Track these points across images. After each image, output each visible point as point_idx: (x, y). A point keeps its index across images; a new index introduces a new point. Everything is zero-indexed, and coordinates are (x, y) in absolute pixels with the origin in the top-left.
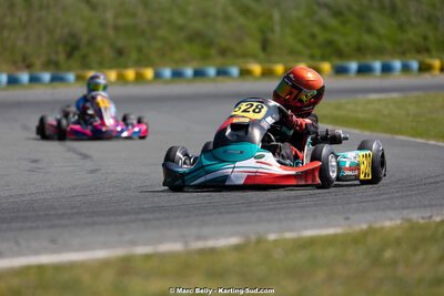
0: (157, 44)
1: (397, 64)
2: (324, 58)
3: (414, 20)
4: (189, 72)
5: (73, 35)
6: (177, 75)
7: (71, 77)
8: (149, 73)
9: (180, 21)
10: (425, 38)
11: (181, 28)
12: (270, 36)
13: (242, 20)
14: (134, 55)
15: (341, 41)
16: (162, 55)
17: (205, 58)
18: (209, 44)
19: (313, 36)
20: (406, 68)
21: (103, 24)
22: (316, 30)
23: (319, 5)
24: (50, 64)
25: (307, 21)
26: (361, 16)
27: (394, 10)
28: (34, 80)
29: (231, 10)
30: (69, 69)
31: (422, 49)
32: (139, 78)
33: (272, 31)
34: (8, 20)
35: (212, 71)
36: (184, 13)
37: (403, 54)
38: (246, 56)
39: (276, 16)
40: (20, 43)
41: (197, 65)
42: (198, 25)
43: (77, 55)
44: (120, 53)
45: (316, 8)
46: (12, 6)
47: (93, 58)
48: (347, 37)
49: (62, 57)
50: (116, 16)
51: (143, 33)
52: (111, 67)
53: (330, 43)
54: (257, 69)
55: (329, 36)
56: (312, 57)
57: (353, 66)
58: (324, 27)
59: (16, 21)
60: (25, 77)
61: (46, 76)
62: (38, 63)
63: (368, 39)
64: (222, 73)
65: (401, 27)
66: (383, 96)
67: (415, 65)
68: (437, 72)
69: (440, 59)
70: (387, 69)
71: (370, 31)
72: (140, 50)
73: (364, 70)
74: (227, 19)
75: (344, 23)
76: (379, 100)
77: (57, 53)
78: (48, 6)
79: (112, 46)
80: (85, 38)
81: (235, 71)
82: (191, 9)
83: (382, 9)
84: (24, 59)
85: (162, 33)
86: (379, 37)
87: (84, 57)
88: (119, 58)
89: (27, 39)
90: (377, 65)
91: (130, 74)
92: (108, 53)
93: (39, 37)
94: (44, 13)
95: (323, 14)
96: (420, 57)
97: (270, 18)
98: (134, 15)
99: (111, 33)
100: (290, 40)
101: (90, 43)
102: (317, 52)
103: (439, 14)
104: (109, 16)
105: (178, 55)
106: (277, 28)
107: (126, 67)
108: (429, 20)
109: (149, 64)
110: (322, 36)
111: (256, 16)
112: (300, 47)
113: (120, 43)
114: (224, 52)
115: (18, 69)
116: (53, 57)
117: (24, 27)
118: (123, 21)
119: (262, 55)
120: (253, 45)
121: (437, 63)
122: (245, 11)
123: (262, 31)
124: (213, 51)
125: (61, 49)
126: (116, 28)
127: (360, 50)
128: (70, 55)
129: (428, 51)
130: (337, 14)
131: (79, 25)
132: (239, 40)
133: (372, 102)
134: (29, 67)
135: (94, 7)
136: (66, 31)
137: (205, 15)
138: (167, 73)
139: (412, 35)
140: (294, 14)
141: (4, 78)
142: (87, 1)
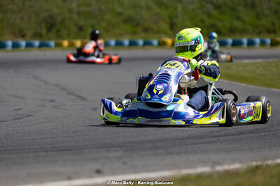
0: (104, 24)
1: (257, 40)
3: (266, 12)
4: (126, 42)
5: (51, 17)
6: (119, 44)
7: (52, 43)
9: (119, 10)
10: (273, 24)
11: (120, 14)
12: (175, 20)
13: (158, 10)
14: (90, 30)
15: (220, 24)
16: (107, 31)
17: (134, 33)
18: (137, 25)
19: (202, 21)
20: (263, 43)
21: (70, 11)
22: (205, 17)
23: (206, 1)
24: (37, 35)
25: (199, 12)
26: (233, 9)
27: (253, 6)
28: (29, 45)
29: (151, 3)
30: (50, 39)
31: (271, 31)
33: (177, 17)
34: (10, 7)
35: (141, 42)
36: (122, 5)
37: (259, 34)
38: (159, 32)
39: (180, 8)
40: (18, 21)
42: (129, 12)
43: (54, 30)
44: (81, 29)
47: (64, 32)
48: (225, 22)
49: (44, 31)
50: (78, 6)
51: (95, 17)
52: (76, 39)
53: (213, 26)
54: (169, 41)
55: (212, 21)
57: (230, 41)
58: (210, 15)
59: (16, 7)
61: (37, 43)
62: (29, 34)
63: (237, 24)
64: (147, 43)
65: (258, 17)
66: (252, 61)
67: (268, 41)
70: (251, 43)
71: (238, 18)
72: (93, 27)
74: (149, 9)
75: (222, 13)
77: (41, 28)
79: (76, 24)
80: (59, 19)
81: (155, 42)
82: (126, 2)
83: (246, 5)
84: (20, 32)
85: (107, 17)
86: (244, 22)
87: (59, 31)
88: (80, 32)
89: (22, 19)
90: (245, 41)
92: (73, 29)
93: (30, 18)
94: (33, 3)
95: (209, 7)
96: (272, 36)
97: (176, 9)
98: (89, 5)
99: (75, 16)
101: (62, 22)
104: (74, 6)
105: (117, 31)
106: (180, 16)
108: (276, 12)
110: (208, 21)
111: (167, 7)
113: (81, 23)
114: (146, 30)
115: (16, 37)
116: (39, 30)
117: (20, 12)
118: (83, 9)
119: (170, 32)
120: (164, 26)
122: (160, 4)
123: (171, 18)
124: (139, 29)
125: (43, 25)
126: (79, 13)
127: (232, 31)
128: (49, 30)
129: (275, 32)
130: (218, 7)
131: (56, 11)
132: (156, 23)
133: (247, 65)
134: (23, 36)
136: (47, 14)
137: (135, 6)
138: (113, 42)
139: (264, 22)
140: (191, 7)
141: (10, 43)
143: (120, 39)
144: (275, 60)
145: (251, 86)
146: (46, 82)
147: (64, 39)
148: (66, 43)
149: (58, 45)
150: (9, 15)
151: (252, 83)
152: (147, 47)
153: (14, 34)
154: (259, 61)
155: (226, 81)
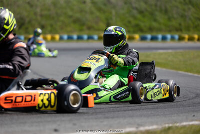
0: (59, 24)
1: (169, 36)
2: (135, 32)
3: (175, 16)
4: (75, 37)
5: (22, 19)
6: (70, 38)
7: (22, 37)
8: (57, 37)
9: (70, 13)
10: (180, 24)
11: (71, 17)
12: (111, 21)
13: (98, 14)
14: (49, 28)
15: (142, 25)
16: (62, 28)
17: (81, 30)
18: (83, 24)
19: (129, 22)
20: (173, 38)
21: (35, 14)
22: (131, 19)
23: (133, 8)
25: (127, 15)
26: (152, 14)
27: (166, 11)
29: (93, 9)
30: (20, 34)
31: (178, 30)
32: (53, 39)
33: (111, 19)
35: (85, 37)
36: (72, 10)
37: (170, 31)
38: (99, 30)
39: (114, 12)
42: (78, 15)
43: (24, 27)
44: (43, 27)
45: (131, 9)
47: (31, 29)
48: (145, 23)
50: (42, 10)
51: (53, 18)
53: (137, 25)
55: (137, 22)
57: (149, 36)
58: (135, 18)
63: (155, 24)
64: (90, 38)
65: (169, 19)
67: (177, 37)
68: (186, 40)
69: (188, 34)
70: (164, 39)
71: (155, 20)
72: (52, 26)
73: (154, 39)
74: (92, 13)
75: (144, 16)
76: (165, 53)
78: (11, 5)
80: (27, 20)
81: (96, 37)
82: (75, 8)
83: (161, 11)
85: (62, 18)
86: (160, 23)
87: (27, 28)
90: (160, 36)
91: (49, 37)
95: (135, 12)
96: (179, 33)
97: (111, 13)
98: (49, 10)
99: (39, 18)
101: (30, 22)
102: (131, 30)
103: (186, 14)
104: (38, 10)
105: (69, 29)
106: (114, 18)
108: (182, 16)
109: (57, 33)
110: (134, 22)
111: (104, 12)
113: (43, 22)
114: (89, 28)
118: (45, 13)
121: (187, 36)
122: (100, 10)
123: (107, 19)
124: (84, 28)
126: (41, 16)
127: (151, 29)
128: (20, 27)
129: (181, 30)
130: (141, 12)
131: (25, 14)
132: (97, 23)
133: (161, 54)
135: (32, 6)
136: (19, 16)
137: (82, 11)
138: (65, 37)
139: (174, 23)
140: (121, 12)
142: (29, 3)
143: (71, 34)
144: (181, 51)
145: (164, 69)
151: (165, 67)
152: (90, 41)
154: (170, 51)
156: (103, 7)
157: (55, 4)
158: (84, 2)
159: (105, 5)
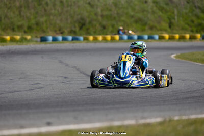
2: (197, 32)
4: (136, 37)
5: (82, 19)
6: (130, 38)
7: (81, 38)
8: (117, 37)
9: (132, 14)
11: (132, 17)
12: (173, 21)
13: (160, 13)
14: (111, 29)
17: (143, 30)
18: (145, 24)
19: (193, 22)
21: (96, 14)
22: (194, 19)
23: (195, 7)
24: (72, 32)
25: (190, 14)
28: (64, 39)
29: (155, 8)
30: (81, 35)
32: (113, 39)
33: (174, 19)
34: (53, 11)
35: (146, 37)
36: (133, 10)
38: (161, 30)
39: (176, 12)
40: (58, 22)
41: (139, 34)
42: (140, 15)
43: (84, 28)
44: (104, 27)
45: (194, 8)
46: (54, 5)
47: (92, 30)
49: (77, 29)
50: (102, 10)
51: (115, 18)
52: (100, 34)
53: (200, 25)
54: (167, 36)
55: (200, 21)
56: (192, 31)
58: (198, 17)
59: (56, 12)
60: (60, 38)
61: (70, 38)
62: (66, 31)
64: (151, 38)
72: (113, 26)
74: (153, 12)
77: (75, 27)
78: (71, 5)
79: (100, 24)
80: (88, 20)
82: (137, 8)
84: (60, 30)
85: (123, 18)
87: (88, 29)
88: (104, 30)
89: (61, 20)
91: (109, 37)
92: (99, 27)
93: (67, 19)
94: (69, 8)
95: (198, 11)
97: (173, 13)
98: (110, 10)
99: (100, 18)
100: (182, 23)
101: (90, 23)
102: (195, 29)
104: (99, 10)
106: (176, 17)
107: (107, 34)
110: (196, 22)
111: (166, 11)
112: (187, 26)
113: (104, 23)
114: (151, 28)
115: (57, 34)
116: (73, 29)
117: (60, 14)
118: (105, 13)
119: (169, 30)
120: (165, 25)
122: (162, 9)
123: (170, 19)
124: (147, 28)
125: (77, 25)
126: (102, 16)
128: (81, 28)
131: (86, 14)
132: (159, 23)
134: (62, 33)
135: (92, 6)
136: (79, 17)
137: (143, 11)
138: (125, 37)
140: (184, 11)
141: (50, 38)
142: (89, 3)
146: (67, 65)
147: (91, 35)
148: (91, 38)
149: (86, 39)
150: (52, 17)
153: (55, 31)
155: (201, 64)
156: (165, 6)
157: (116, 5)
158: (146, 2)
159: (167, 4)
